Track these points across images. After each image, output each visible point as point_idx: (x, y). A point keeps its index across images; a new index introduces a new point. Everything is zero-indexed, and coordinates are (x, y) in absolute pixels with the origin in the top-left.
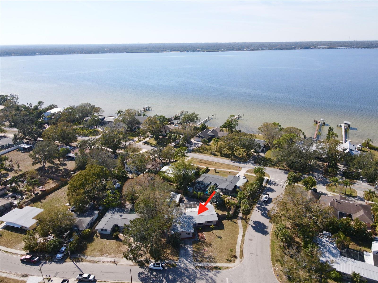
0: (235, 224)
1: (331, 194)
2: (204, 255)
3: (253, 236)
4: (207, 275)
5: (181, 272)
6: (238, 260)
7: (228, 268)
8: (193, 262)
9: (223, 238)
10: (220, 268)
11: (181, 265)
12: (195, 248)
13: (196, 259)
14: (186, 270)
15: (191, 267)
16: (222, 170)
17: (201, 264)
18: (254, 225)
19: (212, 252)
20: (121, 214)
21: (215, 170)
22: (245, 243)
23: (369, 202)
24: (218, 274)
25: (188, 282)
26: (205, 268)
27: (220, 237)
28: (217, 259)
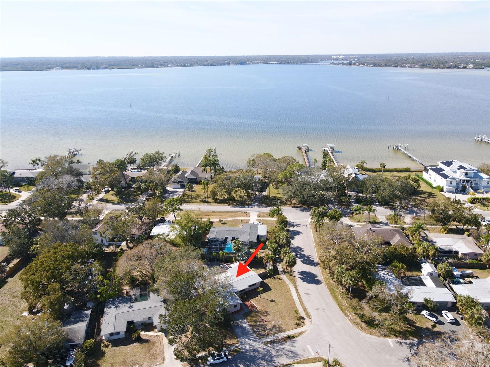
0: (280, 280)
1: (359, 225)
2: (266, 327)
3: (307, 289)
4: (283, 348)
5: (251, 356)
6: (307, 321)
7: (301, 333)
8: (257, 339)
9: (276, 300)
10: (293, 337)
11: (246, 347)
12: (250, 321)
13: (260, 334)
14: (255, 351)
15: (259, 345)
16: (228, 219)
17: (269, 338)
18: (302, 277)
19: (274, 320)
20: (129, 305)
21: (220, 221)
22: (303, 300)
23: (395, 225)
24: (295, 344)
25: (266, 364)
26: (276, 342)
27: (272, 301)
28: (284, 327)
